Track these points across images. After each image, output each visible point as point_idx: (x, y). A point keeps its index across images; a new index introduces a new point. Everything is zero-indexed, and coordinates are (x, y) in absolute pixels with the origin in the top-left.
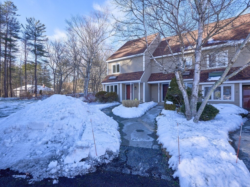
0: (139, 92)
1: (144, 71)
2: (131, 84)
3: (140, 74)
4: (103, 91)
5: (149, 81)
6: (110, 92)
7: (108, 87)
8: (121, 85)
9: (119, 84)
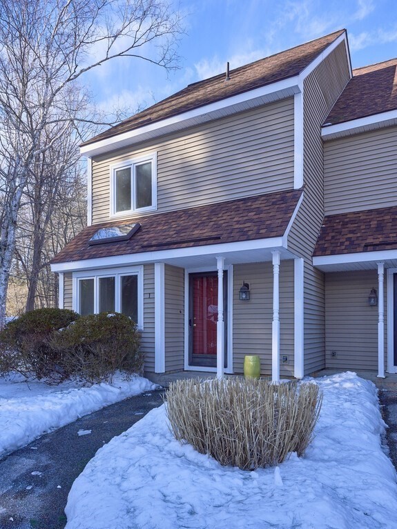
0: (276, 315)
1: (300, 190)
2: (220, 268)
3: (274, 203)
4: (61, 307)
5: (320, 250)
6: (96, 311)
7: (86, 287)
8: (159, 275)
9: (149, 266)
